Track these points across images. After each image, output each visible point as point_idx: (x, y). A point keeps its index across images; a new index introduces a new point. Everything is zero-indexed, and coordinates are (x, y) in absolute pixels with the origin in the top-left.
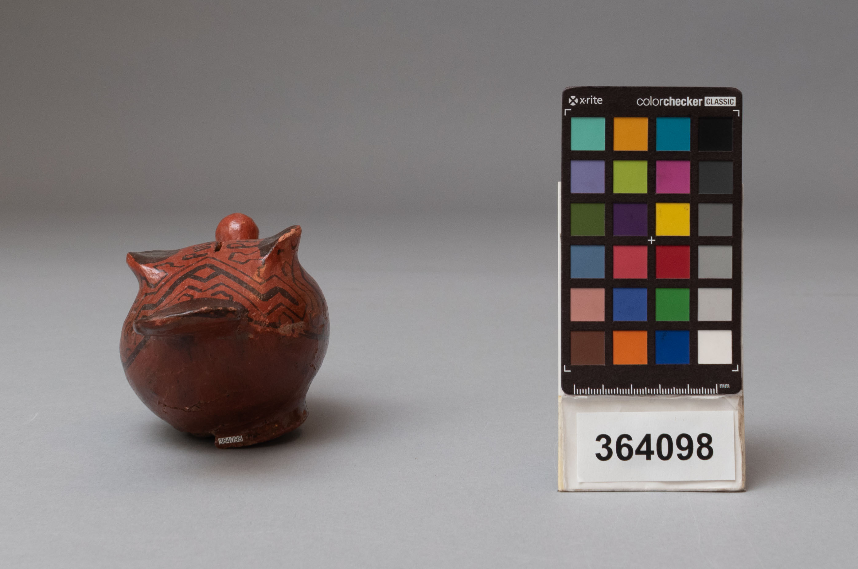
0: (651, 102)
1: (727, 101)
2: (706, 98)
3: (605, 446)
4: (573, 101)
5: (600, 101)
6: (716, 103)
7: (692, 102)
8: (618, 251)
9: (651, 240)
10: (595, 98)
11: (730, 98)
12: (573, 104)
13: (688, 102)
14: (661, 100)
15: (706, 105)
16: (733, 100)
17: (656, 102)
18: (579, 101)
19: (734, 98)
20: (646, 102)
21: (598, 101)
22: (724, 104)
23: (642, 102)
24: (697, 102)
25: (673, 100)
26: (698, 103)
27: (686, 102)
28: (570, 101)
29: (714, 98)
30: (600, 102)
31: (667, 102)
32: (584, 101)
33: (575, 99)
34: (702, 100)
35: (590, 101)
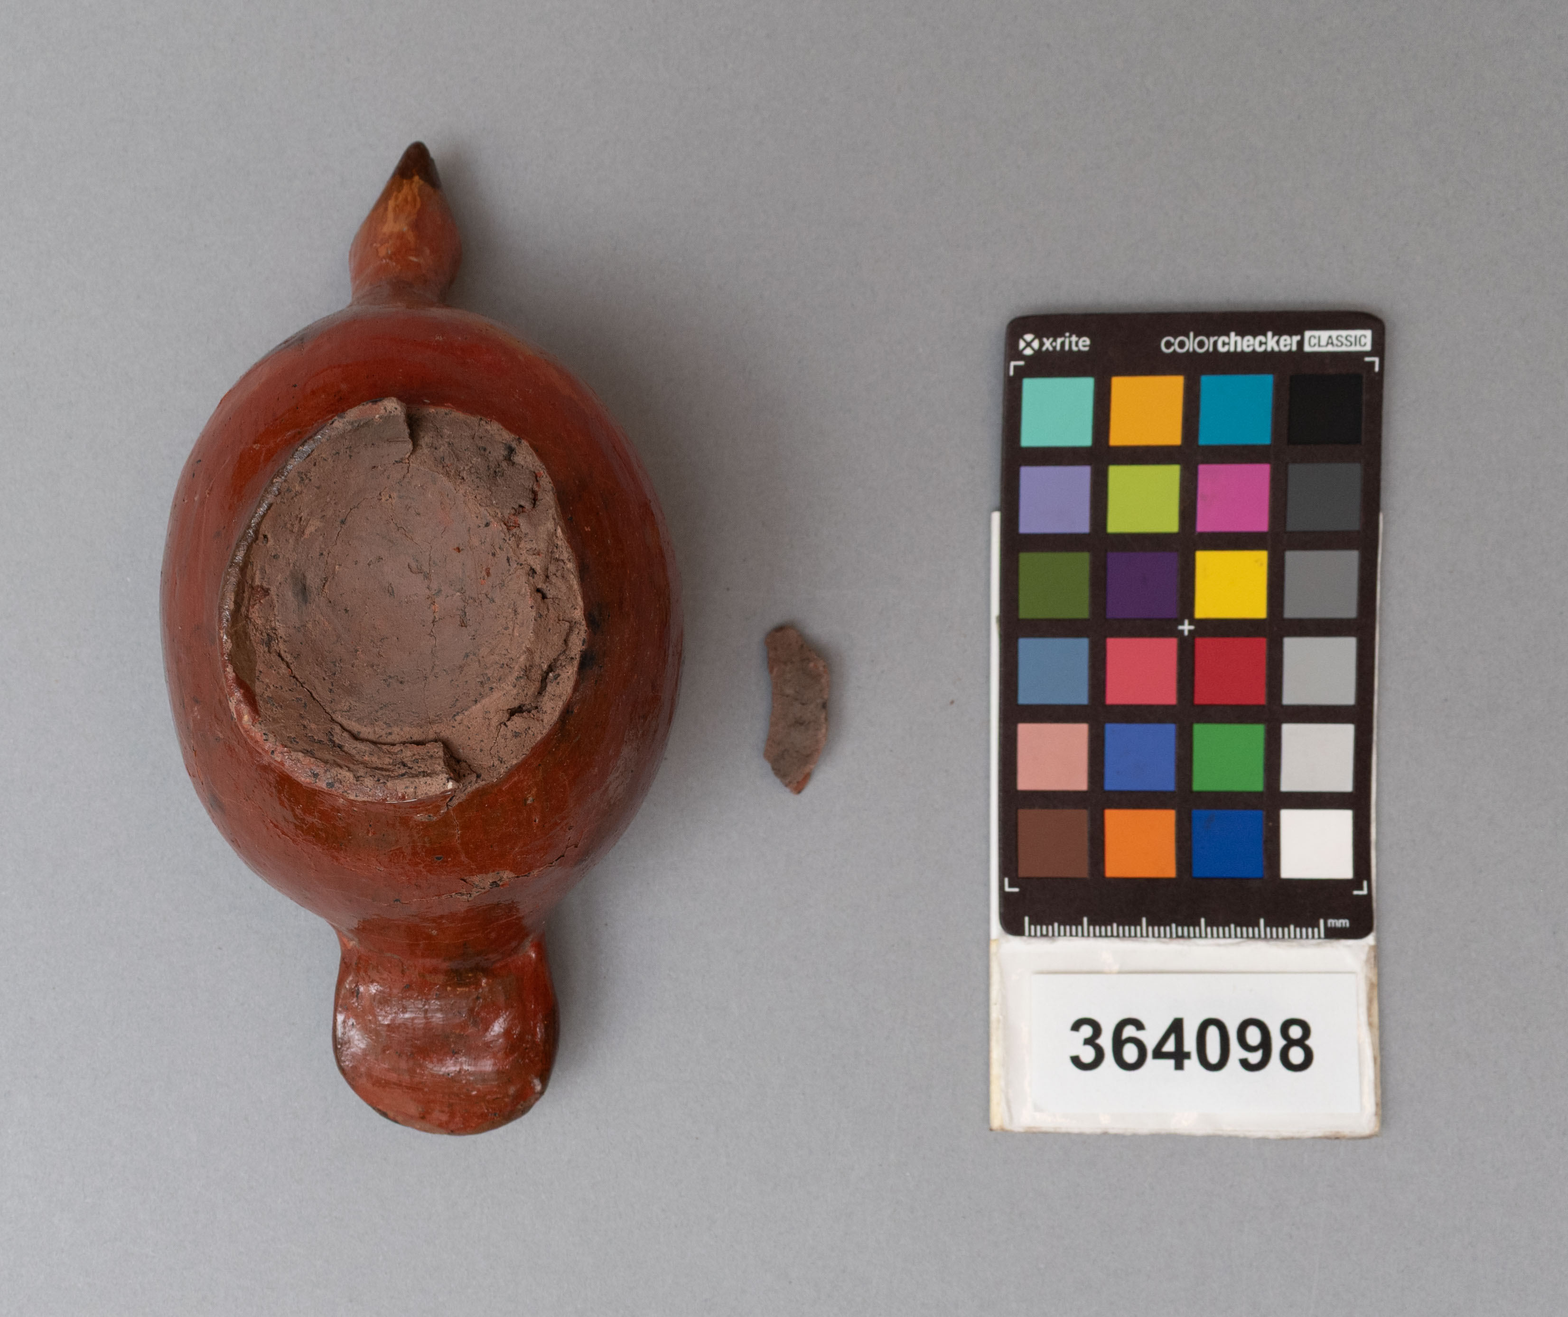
0: (1191, 344)
1: (1353, 340)
2: (1308, 334)
3: (1090, 1042)
4: (1029, 344)
5: (1083, 344)
6: (1328, 344)
7: (1278, 342)
8: (1116, 647)
9: (1186, 628)
10: (1074, 338)
11: (1358, 333)
12: (1028, 352)
13: (1271, 343)
14: (1212, 339)
15: (1307, 348)
16: (1365, 337)
17: (1201, 344)
18: (1042, 344)
19: (1368, 333)
20: (1182, 344)
21: (1081, 343)
22: (1346, 345)
23: (1173, 344)
24: (1287, 343)
25: (1239, 339)
26: (1291, 345)
27: (1266, 343)
28: (1022, 344)
29: (1324, 335)
30: (1084, 346)
31: (1224, 344)
32: (1051, 344)
33: (1033, 341)
34: (1298, 338)
35: (1063, 344)
